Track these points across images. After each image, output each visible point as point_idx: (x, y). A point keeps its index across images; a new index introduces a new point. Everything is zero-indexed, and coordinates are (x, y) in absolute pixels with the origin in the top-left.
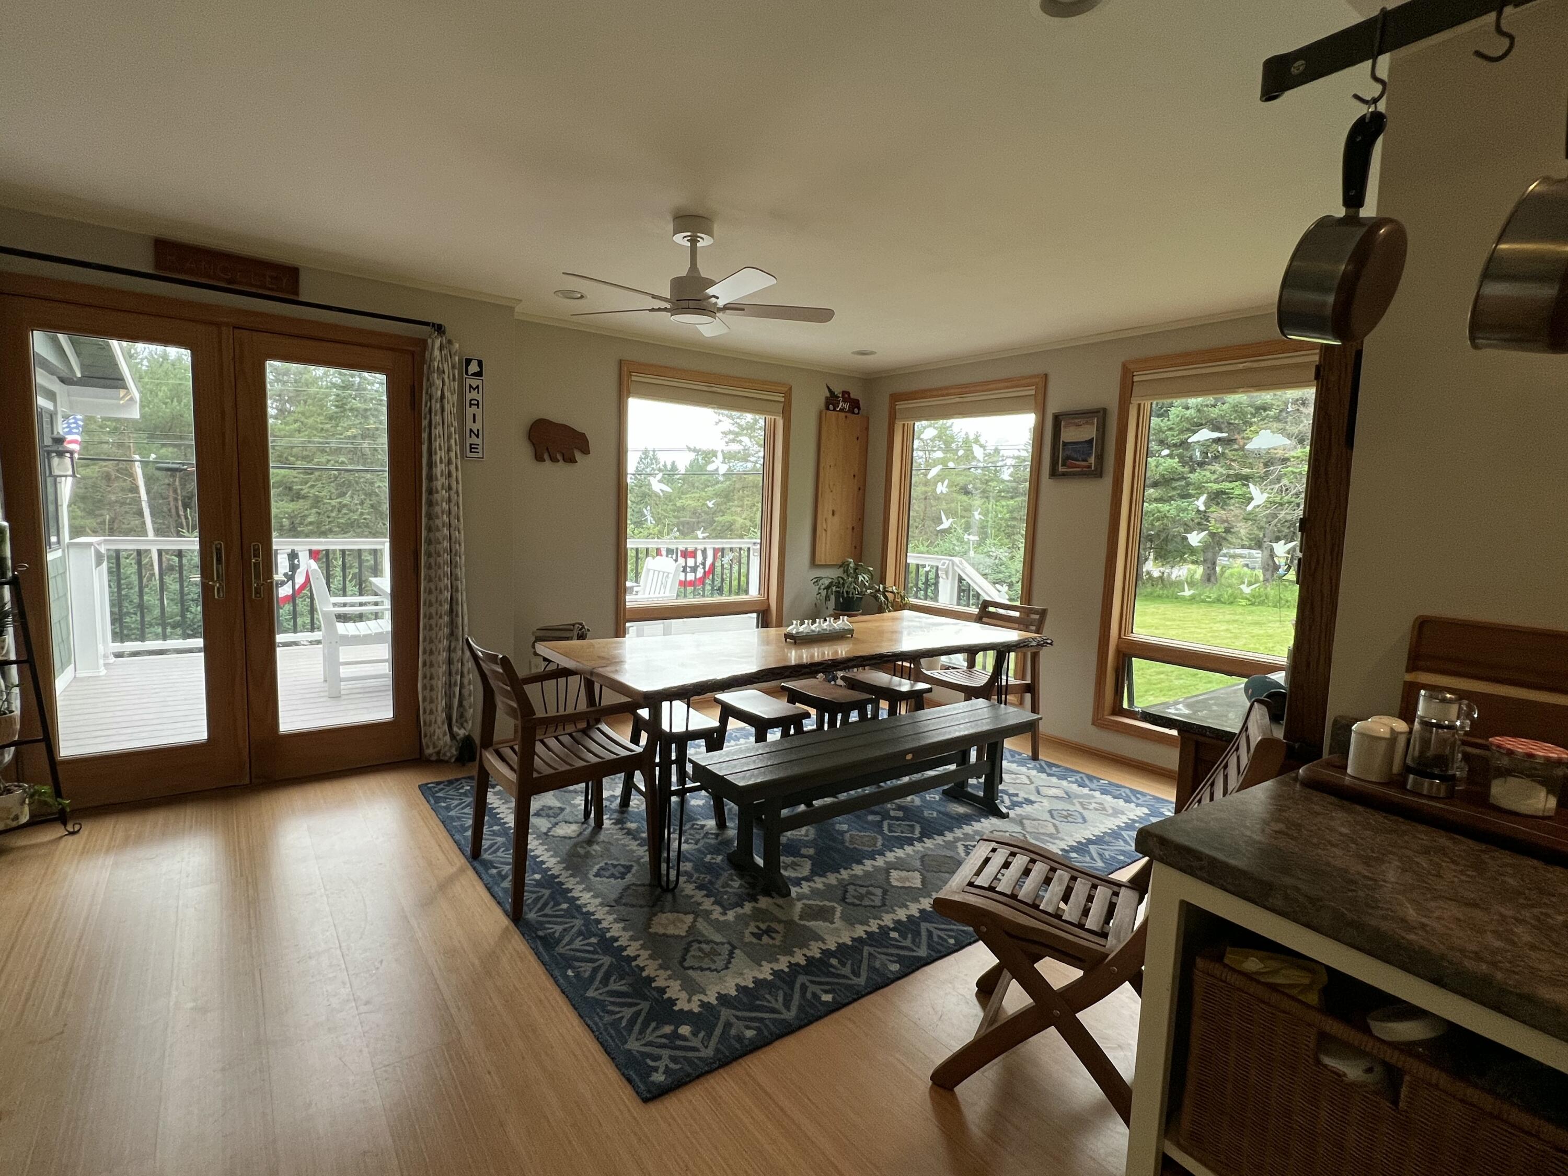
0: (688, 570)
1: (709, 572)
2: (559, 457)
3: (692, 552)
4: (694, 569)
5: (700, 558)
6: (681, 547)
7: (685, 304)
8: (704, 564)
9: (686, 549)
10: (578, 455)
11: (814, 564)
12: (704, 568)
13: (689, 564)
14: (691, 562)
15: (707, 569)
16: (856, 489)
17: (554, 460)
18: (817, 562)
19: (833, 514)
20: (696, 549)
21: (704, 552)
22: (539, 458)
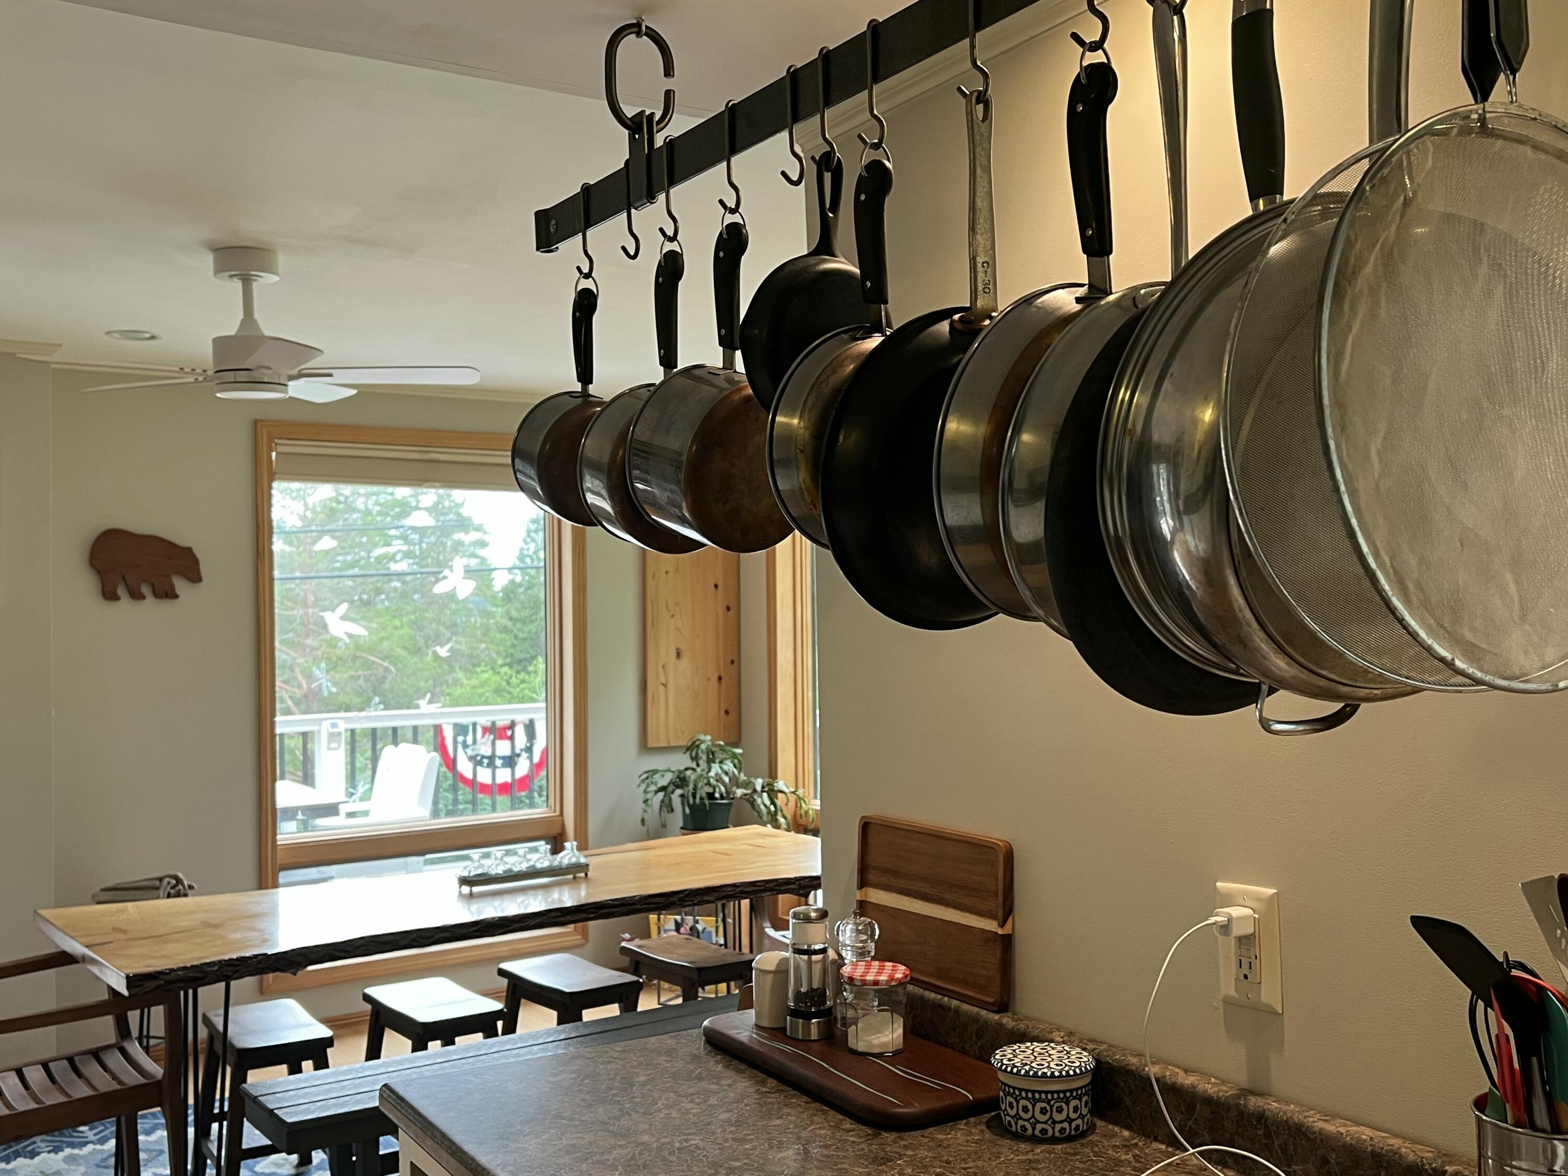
0: (498, 762)
1: (539, 766)
2: (145, 590)
3: (505, 729)
4: (510, 762)
5: (521, 739)
6: (484, 721)
7: (230, 376)
8: (529, 750)
9: (493, 723)
10: (180, 585)
11: (645, 747)
12: (531, 758)
13: (499, 752)
14: (503, 748)
15: (536, 759)
16: (721, 610)
17: (137, 596)
18: (651, 744)
19: (679, 655)
20: (512, 726)
21: (530, 728)
22: (109, 595)
